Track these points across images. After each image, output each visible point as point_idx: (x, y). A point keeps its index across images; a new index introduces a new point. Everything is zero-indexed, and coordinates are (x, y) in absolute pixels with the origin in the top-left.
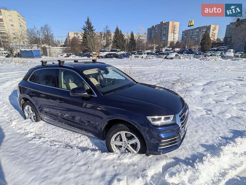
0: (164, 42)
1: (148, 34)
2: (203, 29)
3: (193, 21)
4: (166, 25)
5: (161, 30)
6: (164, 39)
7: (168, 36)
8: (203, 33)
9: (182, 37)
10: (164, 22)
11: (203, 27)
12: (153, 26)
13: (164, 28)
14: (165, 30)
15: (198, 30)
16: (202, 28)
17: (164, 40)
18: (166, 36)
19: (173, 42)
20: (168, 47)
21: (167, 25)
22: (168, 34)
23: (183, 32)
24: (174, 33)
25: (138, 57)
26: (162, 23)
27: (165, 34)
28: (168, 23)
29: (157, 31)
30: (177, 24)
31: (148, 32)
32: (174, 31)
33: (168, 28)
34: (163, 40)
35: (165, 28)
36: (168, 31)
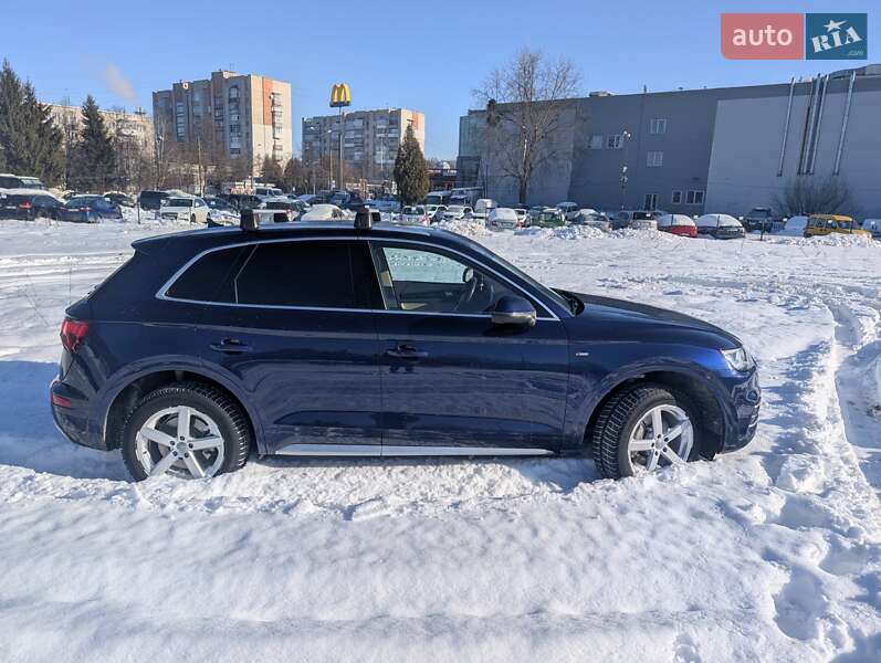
0: (238, 159)
1: (156, 116)
2: (375, 120)
3: (346, 86)
4: (236, 87)
5: (219, 108)
6: (235, 145)
7: (249, 135)
8: (378, 135)
9: (305, 142)
10: (226, 75)
11: (375, 113)
12: (178, 86)
13: (230, 101)
14: (237, 107)
15: (358, 123)
16: (371, 118)
17: (238, 151)
18: (244, 135)
19: (275, 160)
20: (258, 180)
21: (242, 88)
22: (249, 124)
23: (306, 125)
24: (273, 124)
25: (176, 218)
26: (217, 76)
27: (239, 126)
28: (247, 80)
29: (199, 110)
30: (283, 90)
31: (155, 107)
32: (273, 116)
33: (248, 100)
34: (233, 151)
35: (235, 99)
36: (249, 111)
